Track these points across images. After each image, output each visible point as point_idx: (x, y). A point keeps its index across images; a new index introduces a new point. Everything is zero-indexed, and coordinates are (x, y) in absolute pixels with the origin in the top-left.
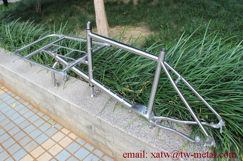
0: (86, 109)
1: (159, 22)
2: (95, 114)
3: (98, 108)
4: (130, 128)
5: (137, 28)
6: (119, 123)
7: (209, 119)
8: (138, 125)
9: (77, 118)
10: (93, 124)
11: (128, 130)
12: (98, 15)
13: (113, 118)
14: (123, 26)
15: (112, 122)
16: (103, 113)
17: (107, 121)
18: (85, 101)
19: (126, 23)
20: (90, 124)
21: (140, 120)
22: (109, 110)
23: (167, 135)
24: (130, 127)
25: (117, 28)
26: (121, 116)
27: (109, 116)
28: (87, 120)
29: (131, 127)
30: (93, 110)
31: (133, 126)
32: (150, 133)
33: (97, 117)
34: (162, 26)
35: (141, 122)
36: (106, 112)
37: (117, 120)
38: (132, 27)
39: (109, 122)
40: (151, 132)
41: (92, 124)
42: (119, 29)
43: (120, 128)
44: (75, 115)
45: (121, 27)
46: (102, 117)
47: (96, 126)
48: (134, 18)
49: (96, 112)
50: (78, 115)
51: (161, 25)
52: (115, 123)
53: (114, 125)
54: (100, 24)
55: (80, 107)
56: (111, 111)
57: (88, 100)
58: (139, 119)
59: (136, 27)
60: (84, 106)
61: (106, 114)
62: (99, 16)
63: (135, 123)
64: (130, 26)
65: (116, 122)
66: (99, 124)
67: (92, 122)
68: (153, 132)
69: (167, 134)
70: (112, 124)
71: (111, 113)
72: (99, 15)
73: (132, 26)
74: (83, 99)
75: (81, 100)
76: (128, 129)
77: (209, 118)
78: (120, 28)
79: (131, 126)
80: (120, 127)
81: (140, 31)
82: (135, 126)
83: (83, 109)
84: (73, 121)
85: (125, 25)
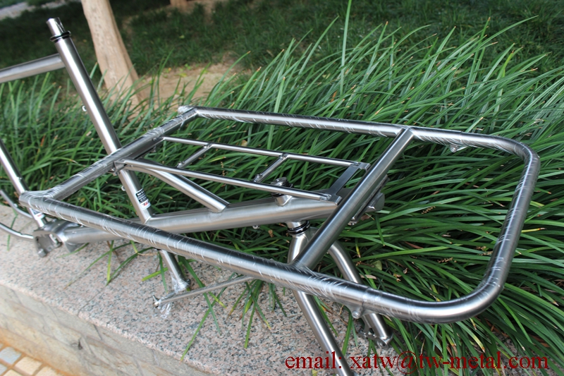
0: (52, 297)
1: (263, 45)
2: (74, 309)
3: (87, 289)
4: (171, 335)
5: (213, 68)
6: (139, 325)
7: (385, 273)
8: (194, 321)
9: (41, 325)
10: (82, 335)
11: (163, 341)
12: (99, 44)
13: (124, 313)
14: (179, 66)
15: (121, 325)
16: (98, 300)
17: (108, 323)
18: (53, 275)
19: (185, 59)
20: (76, 339)
21: (200, 307)
22: (115, 290)
23: (275, 339)
24: (171, 332)
25: (165, 75)
26: (147, 301)
27: (115, 308)
28: (66, 326)
29: (174, 332)
30: (72, 297)
31: (180, 327)
32: (226, 342)
33: (81, 315)
34: (269, 52)
35: (201, 312)
36: (106, 297)
37: (135, 317)
38: (202, 67)
39: (112, 326)
40: (229, 339)
41: (80, 335)
42: (169, 75)
43: (143, 338)
44: (36, 319)
45: (175, 71)
46: (93, 314)
47: (90, 339)
48: (205, 44)
49: (80, 301)
50: (42, 316)
51: (269, 49)
52: (129, 328)
53: (126, 332)
54: (110, 66)
55: (35, 296)
56: (121, 292)
57: (60, 271)
58: (198, 304)
59: (210, 66)
60: (48, 290)
61: (106, 304)
62: (102, 45)
63: (184, 318)
64: (195, 65)
65: (133, 323)
66: (94, 334)
67: (79, 332)
68: (235, 338)
69: (276, 335)
70: (120, 330)
71: (122, 297)
72: (103, 43)
73: (201, 65)
74: (46, 271)
75: (43, 272)
76: (164, 338)
77: (383, 270)
78: (172, 73)
79: (173, 327)
80: (142, 335)
81: (221, 72)
82: (184, 325)
83: (44, 298)
84: (38, 334)
85: (184, 64)
